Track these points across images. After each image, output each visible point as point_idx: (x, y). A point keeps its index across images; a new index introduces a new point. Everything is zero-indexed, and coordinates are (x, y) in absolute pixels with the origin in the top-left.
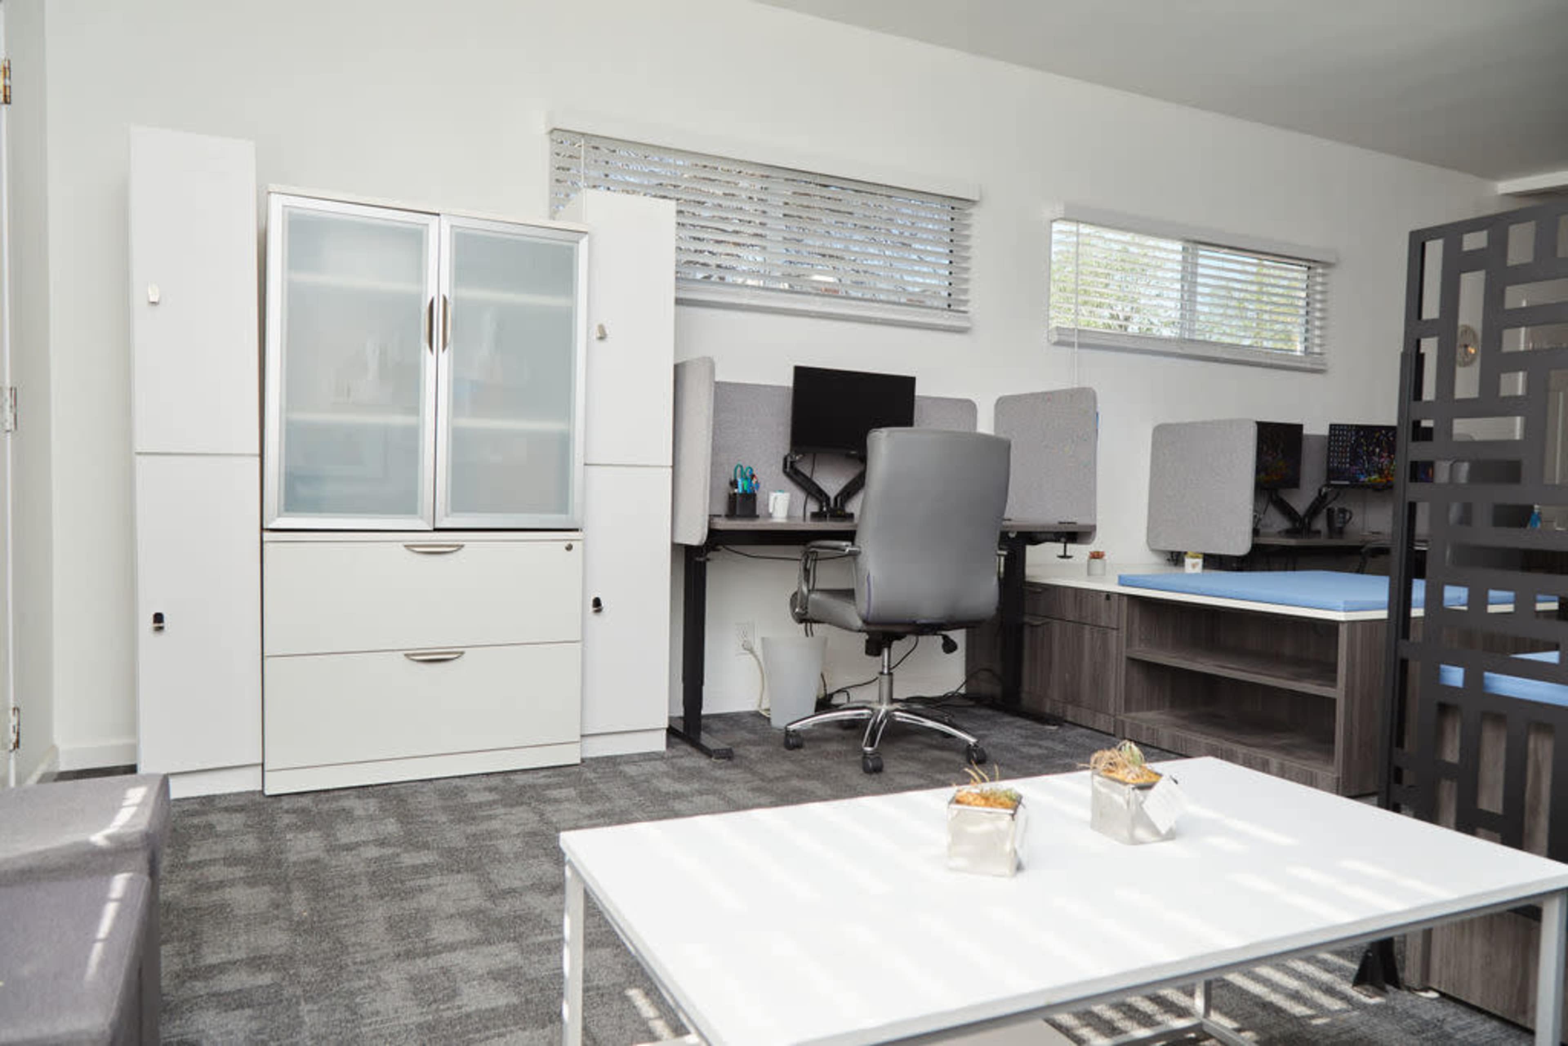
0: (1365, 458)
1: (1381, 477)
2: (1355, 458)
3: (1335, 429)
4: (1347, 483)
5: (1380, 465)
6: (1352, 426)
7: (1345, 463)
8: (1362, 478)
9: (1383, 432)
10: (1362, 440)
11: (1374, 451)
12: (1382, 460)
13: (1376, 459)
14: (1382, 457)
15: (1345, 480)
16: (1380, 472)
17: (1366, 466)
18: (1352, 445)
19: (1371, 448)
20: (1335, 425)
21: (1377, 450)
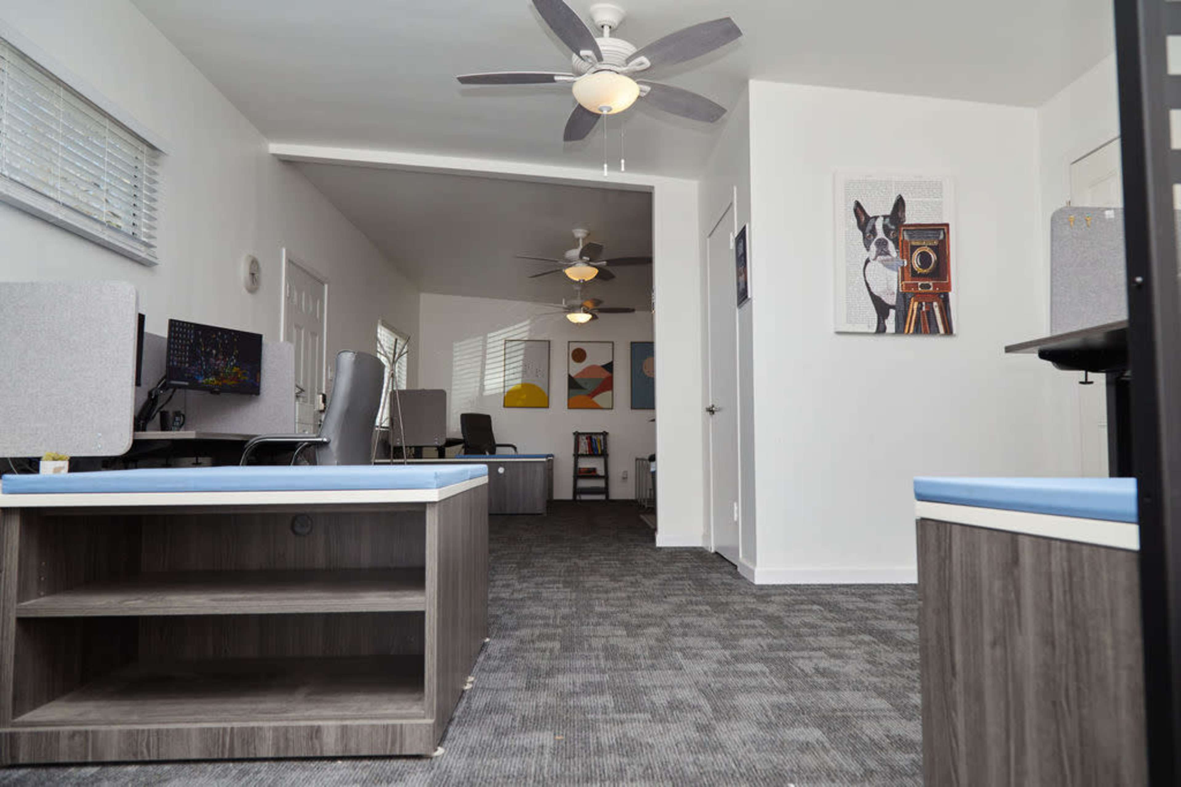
0: (203, 358)
1: (217, 379)
2: (194, 358)
3: (175, 326)
4: (187, 384)
5: (216, 368)
6: (191, 324)
7: (185, 363)
8: (201, 380)
9: (220, 334)
10: (201, 340)
11: (210, 353)
12: (218, 362)
13: (212, 360)
14: (218, 359)
15: (185, 381)
16: (216, 374)
17: (204, 367)
18: (192, 344)
19: (208, 350)
20: (176, 321)
21: (214, 352)
